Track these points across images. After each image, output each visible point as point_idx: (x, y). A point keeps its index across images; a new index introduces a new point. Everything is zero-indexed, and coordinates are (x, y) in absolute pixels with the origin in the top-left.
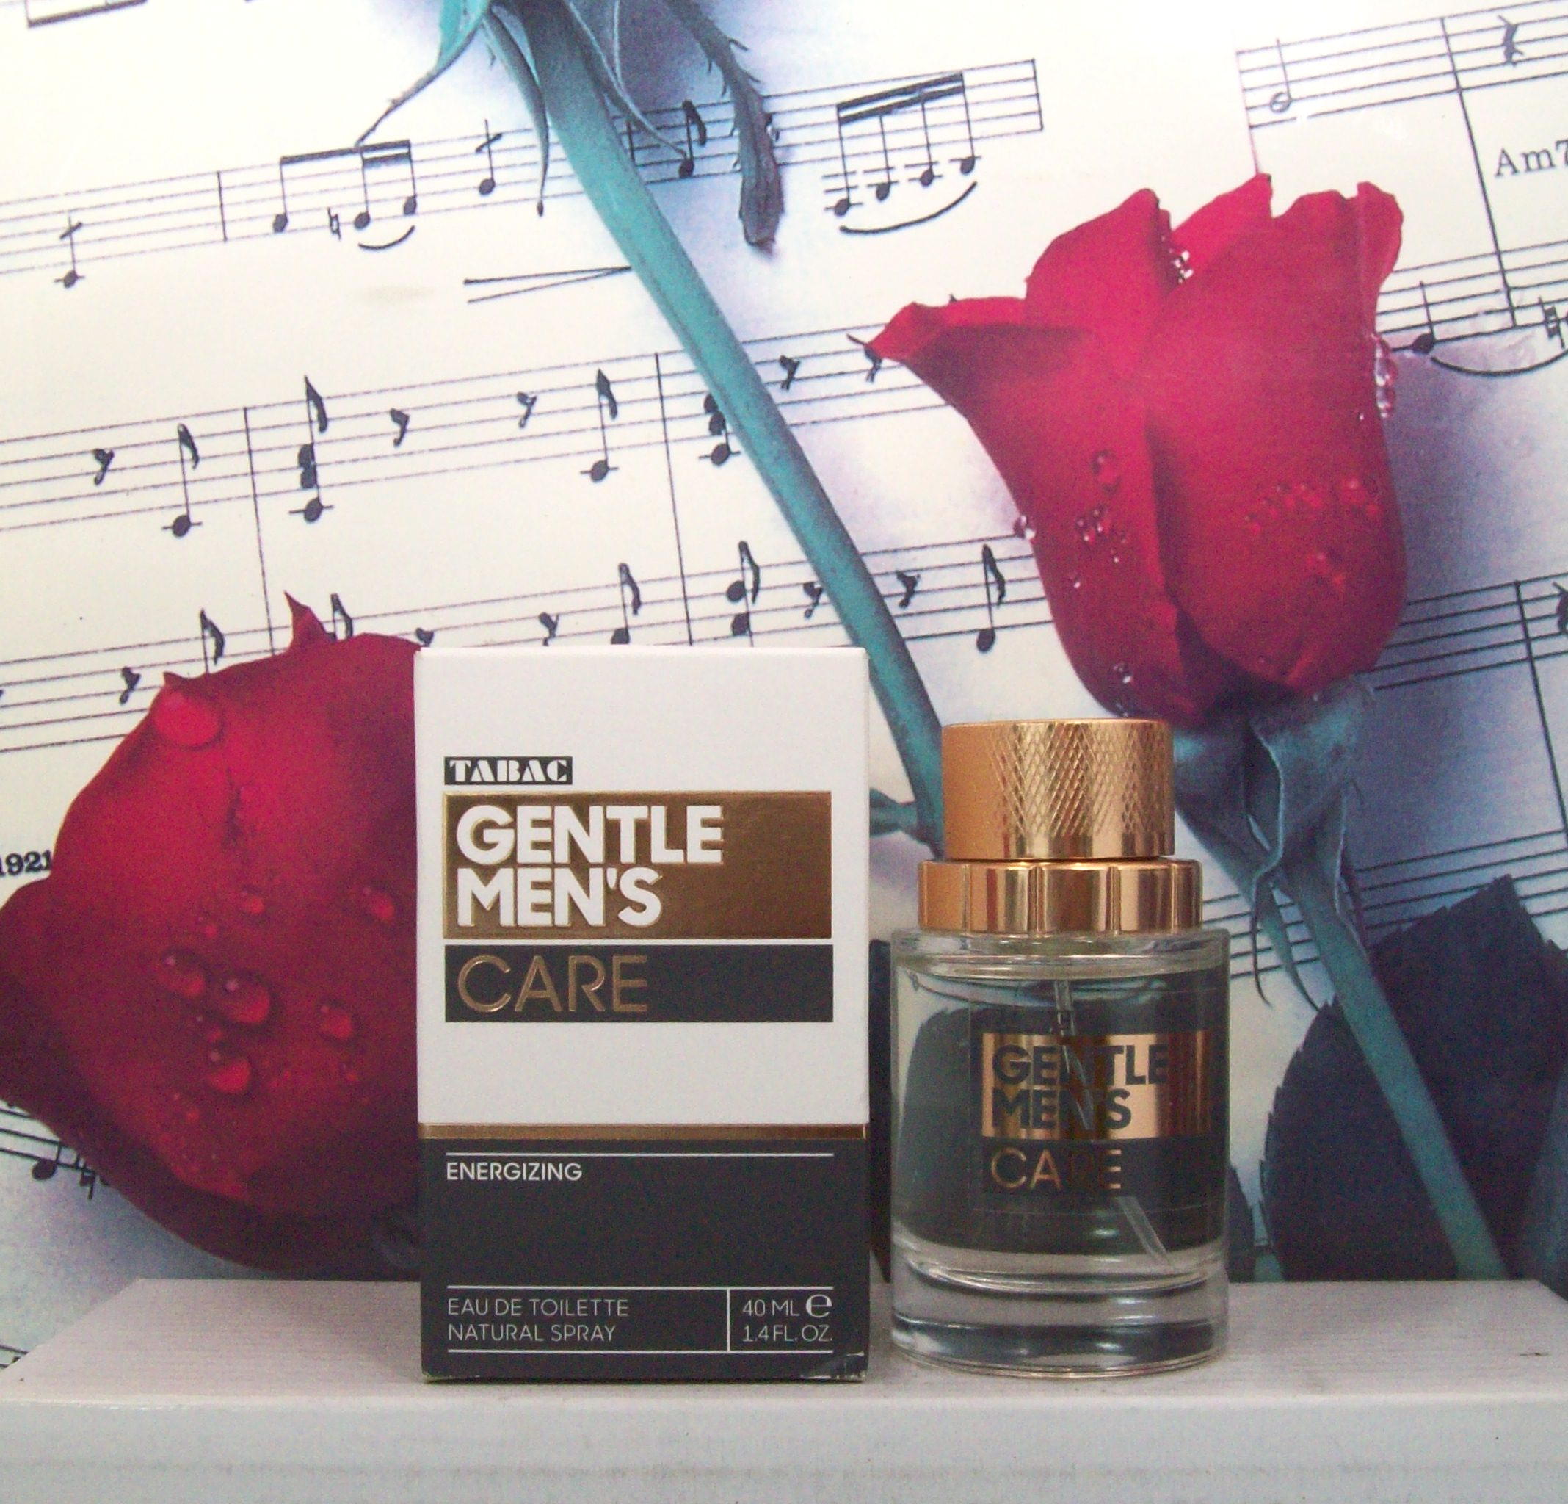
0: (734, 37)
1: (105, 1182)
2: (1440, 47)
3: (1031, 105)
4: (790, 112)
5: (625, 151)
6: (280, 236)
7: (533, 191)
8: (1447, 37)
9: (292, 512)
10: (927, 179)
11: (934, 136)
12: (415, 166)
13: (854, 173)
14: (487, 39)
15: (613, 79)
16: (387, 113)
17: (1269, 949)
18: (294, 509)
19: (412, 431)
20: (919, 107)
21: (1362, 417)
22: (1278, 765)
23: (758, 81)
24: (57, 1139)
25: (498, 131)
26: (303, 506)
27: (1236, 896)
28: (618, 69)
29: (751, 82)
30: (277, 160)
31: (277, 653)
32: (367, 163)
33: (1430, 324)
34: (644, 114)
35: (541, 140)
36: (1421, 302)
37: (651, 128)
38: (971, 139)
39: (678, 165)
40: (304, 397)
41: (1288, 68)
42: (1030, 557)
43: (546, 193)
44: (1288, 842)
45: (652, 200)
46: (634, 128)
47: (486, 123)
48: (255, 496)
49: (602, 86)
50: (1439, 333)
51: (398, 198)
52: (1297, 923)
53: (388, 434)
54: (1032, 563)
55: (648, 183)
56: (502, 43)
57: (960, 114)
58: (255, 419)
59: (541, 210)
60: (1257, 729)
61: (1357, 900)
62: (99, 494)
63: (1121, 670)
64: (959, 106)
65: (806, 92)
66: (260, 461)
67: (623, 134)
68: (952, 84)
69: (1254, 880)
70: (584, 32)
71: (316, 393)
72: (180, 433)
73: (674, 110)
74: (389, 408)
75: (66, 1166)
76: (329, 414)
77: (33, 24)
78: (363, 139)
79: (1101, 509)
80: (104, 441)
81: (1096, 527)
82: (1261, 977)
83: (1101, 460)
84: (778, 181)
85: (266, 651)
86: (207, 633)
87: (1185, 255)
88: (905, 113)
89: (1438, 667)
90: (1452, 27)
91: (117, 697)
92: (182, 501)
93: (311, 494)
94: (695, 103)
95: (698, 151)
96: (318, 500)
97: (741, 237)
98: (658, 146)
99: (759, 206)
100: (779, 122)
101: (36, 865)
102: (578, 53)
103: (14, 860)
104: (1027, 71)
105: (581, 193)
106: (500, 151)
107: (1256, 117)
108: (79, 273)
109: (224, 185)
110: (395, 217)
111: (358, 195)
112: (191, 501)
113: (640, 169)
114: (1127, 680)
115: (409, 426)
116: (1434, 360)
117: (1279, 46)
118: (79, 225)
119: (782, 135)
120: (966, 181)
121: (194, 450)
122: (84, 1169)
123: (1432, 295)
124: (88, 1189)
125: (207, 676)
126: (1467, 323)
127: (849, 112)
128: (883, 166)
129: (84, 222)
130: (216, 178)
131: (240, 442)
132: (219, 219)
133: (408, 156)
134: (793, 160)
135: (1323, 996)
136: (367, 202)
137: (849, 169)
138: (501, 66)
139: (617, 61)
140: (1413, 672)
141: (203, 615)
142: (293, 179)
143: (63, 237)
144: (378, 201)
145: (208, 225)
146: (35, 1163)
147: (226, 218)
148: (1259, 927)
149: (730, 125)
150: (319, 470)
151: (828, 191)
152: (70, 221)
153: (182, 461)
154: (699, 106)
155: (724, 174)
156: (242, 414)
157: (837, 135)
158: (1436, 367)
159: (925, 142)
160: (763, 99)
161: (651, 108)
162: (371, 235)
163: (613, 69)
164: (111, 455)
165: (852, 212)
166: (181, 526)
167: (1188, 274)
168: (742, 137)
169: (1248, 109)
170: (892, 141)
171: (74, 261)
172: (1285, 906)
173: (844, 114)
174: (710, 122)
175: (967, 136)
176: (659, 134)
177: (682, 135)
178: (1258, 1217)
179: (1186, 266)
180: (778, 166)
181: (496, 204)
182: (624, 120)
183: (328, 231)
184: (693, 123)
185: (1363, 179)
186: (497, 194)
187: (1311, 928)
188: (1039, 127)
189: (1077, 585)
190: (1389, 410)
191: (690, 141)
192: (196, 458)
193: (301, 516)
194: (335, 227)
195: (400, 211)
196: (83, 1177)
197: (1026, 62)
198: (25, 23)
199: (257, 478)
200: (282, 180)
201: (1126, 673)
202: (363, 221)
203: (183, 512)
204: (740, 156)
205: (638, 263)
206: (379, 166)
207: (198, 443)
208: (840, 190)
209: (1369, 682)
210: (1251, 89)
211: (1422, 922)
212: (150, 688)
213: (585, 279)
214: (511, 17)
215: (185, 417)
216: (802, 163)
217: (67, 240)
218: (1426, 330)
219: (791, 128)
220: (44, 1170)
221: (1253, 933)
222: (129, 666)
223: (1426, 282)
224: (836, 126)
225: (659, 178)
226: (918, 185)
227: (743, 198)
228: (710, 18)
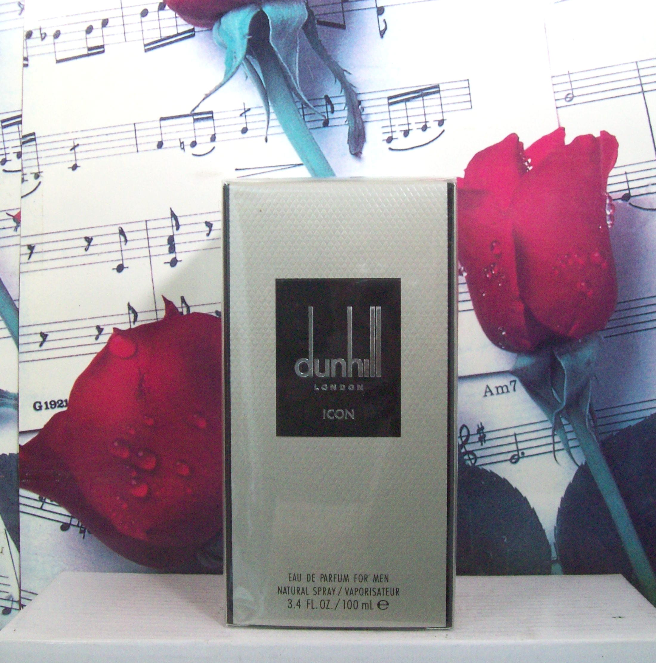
0: (346, 69)
1: (89, 532)
2: (636, 74)
3: (467, 98)
4: (368, 100)
5: (301, 115)
6: (160, 150)
7: (263, 132)
8: (638, 70)
9: (165, 263)
10: (425, 128)
11: (427, 111)
12: (215, 122)
13: (394, 126)
14: (244, 69)
15: (296, 86)
16: (204, 99)
17: (559, 442)
18: (166, 262)
19: (214, 230)
20: (421, 99)
21: (600, 227)
22: (564, 368)
23: (355, 87)
24: (70, 515)
25: (249, 107)
26: (169, 260)
27: (546, 421)
28: (298, 82)
29: (352, 88)
30: (159, 119)
31: (159, 320)
32: (195, 120)
33: (629, 189)
34: (309, 100)
35: (267, 110)
36: (625, 180)
37: (311, 106)
38: (442, 112)
39: (322, 122)
40: (170, 216)
41: (572, 83)
42: (464, 283)
43: (268, 133)
44: (567, 399)
45: (312, 137)
46: (304, 106)
47: (244, 104)
48: (150, 256)
49: (291, 89)
50: (633, 193)
51: (208, 135)
52: (570, 432)
53: (204, 231)
54: (466, 285)
55: (310, 129)
56: (251, 71)
57: (438, 102)
58: (150, 225)
59: (266, 140)
60: (556, 353)
61: (594, 422)
62: (87, 255)
63: (501, 329)
64: (437, 98)
65: (375, 92)
66: (152, 242)
67: (300, 108)
68: (435, 89)
69: (554, 414)
70: (284, 67)
71: (175, 215)
72: (120, 230)
73: (321, 99)
74: (204, 221)
75: (74, 525)
76: (180, 223)
77: (58, 61)
78: (193, 110)
79: (494, 264)
80: (89, 234)
81: (492, 272)
82: (556, 453)
83: (494, 244)
84: (363, 128)
85: (154, 319)
86: (131, 312)
87: (529, 160)
88: (416, 101)
89: (629, 328)
90: (641, 65)
91: (94, 337)
92: (121, 259)
93: (173, 256)
94: (329, 96)
95: (331, 116)
96: (175, 258)
97: (348, 152)
98: (314, 114)
99: (356, 138)
100: (364, 104)
101: (62, 405)
102: (282, 76)
103: (53, 403)
104: (466, 84)
105: (283, 133)
106: (250, 115)
107: (559, 104)
108: (78, 165)
109: (137, 129)
110: (207, 143)
111: (192, 134)
112: (124, 258)
113: (307, 124)
114: (504, 333)
115: (213, 228)
116: (630, 204)
117: (569, 74)
118: (78, 145)
119: (365, 109)
120: (441, 129)
121: (125, 237)
122: (81, 527)
123: (630, 177)
124: (82, 535)
125: (130, 329)
126: (644, 188)
127: (393, 100)
128: (407, 123)
129: (80, 143)
130: (134, 126)
131: (144, 234)
132: (135, 143)
133: (212, 117)
134: (370, 120)
135: (581, 460)
136: (195, 136)
137: (392, 124)
138: (250, 81)
139: (297, 78)
140: (619, 331)
141: (129, 304)
142: (165, 127)
143: (71, 150)
144: (200, 136)
145: (130, 145)
146: (61, 524)
147: (138, 143)
148: (555, 433)
149: (344, 105)
150: (176, 246)
151: (384, 133)
152: (74, 143)
153: (120, 242)
154: (331, 97)
155: (341, 125)
156: (145, 223)
157: (387, 110)
158: (631, 207)
159: (424, 113)
160: (357, 95)
161: (312, 98)
162: (197, 150)
163: (296, 82)
164: (92, 239)
165: (393, 141)
166: (120, 268)
167: (530, 168)
168: (348, 110)
169: (556, 100)
170: (410, 113)
171: (76, 160)
172: (566, 425)
173: (391, 101)
174: (335, 104)
175: (441, 111)
176: (315, 109)
177: (324, 109)
178: (553, 548)
179: (530, 165)
180: (363, 122)
181: (248, 137)
182: (300, 103)
183: (179, 148)
184: (329, 104)
185: (602, 130)
186: (248, 133)
187: (576, 433)
188: (470, 107)
189: (484, 295)
190: (612, 225)
191: (327, 112)
192: (126, 241)
193: (169, 264)
194: (182, 147)
195: (209, 140)
196: (81, 530)
197: (465, 80)
198: (55, 61)
199: (151, 249)
200: (161, 127)
201: (503, 330)
202: (194, 144)
203: (121, 262)
204: (348, 117)
205: (306, 162)
206: (200, 122)
207: (127, 234)
208: (389, 132)
209: (602, 335)
210: (558, 92)
211: (621, 431)
212: (107, 334)
213: (285, 169)
214: (254, 60)
215: (122, 224)
216: (373, 121)
217: (73, 151)
218: (627, 192)
219: (369, 107)
220: (65, 527)
221: (553, 436)
222: (99, 324)
223: (627, 172)
224: (387, 106)
225: (314, 127)
226: (421, 131)
227: (349, 136)
228: (336, 60)
